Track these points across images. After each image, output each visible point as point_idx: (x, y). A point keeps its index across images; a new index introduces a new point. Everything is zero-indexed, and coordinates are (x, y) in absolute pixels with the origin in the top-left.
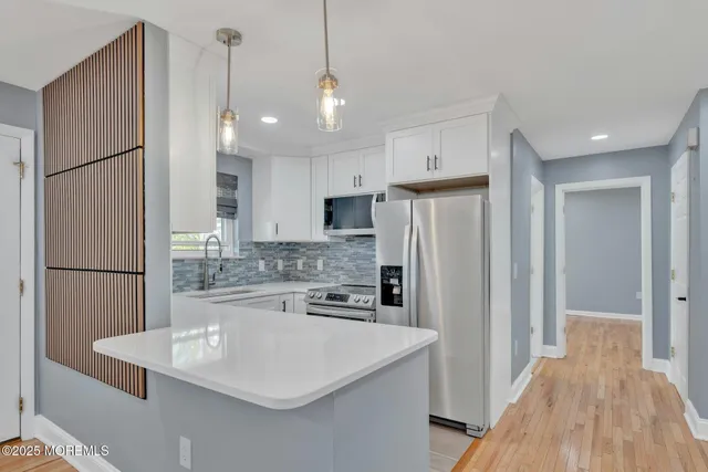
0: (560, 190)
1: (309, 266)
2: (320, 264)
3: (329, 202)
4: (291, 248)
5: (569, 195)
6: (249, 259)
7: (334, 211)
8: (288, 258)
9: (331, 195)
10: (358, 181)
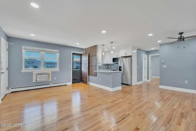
0: (150, 56)
1: (111, 67)
2: (112, 67)
3: (113, 59)
4: (108, 65)
5: (152, 56)
6: (103, 66)
7: (114, 60)
8: (108, 66)
9: (113, 58)
10: (117, 56)
